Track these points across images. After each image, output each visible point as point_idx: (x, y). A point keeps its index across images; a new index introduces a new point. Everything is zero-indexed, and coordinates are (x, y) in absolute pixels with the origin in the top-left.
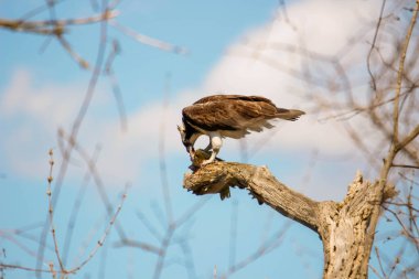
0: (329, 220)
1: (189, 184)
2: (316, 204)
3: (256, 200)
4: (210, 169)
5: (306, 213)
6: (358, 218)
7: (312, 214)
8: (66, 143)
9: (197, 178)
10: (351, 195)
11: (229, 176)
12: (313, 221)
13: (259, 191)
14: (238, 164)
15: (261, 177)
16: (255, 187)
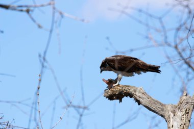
0: (170, 113)
1: (107, 95)
2: (165, 105)
3: (137, 103)
4: (117, 88)
5: (160, 109)
6: (184, 113)
7: (162, 110)
8: (42, 60)
9: (110, 92)
10: (181, 102)
11: (125, 91)
12: (163, 113)
13: (138, 99)
14: (129, 86)
15: (140, 92)
16: (137, 97)
